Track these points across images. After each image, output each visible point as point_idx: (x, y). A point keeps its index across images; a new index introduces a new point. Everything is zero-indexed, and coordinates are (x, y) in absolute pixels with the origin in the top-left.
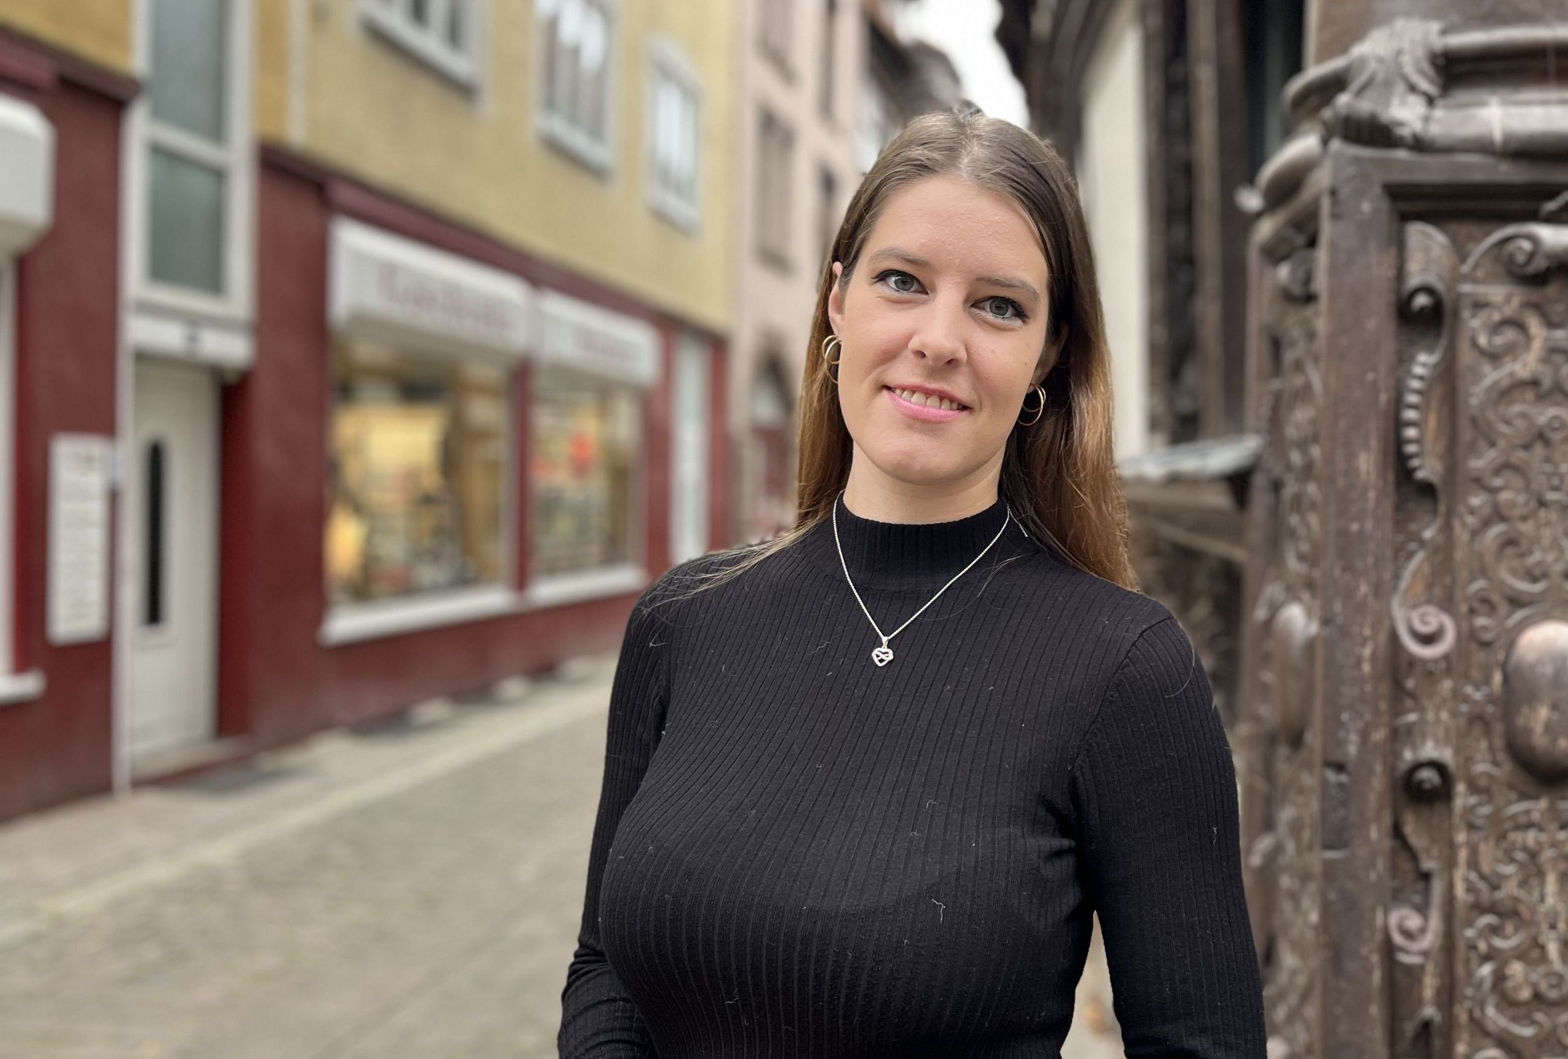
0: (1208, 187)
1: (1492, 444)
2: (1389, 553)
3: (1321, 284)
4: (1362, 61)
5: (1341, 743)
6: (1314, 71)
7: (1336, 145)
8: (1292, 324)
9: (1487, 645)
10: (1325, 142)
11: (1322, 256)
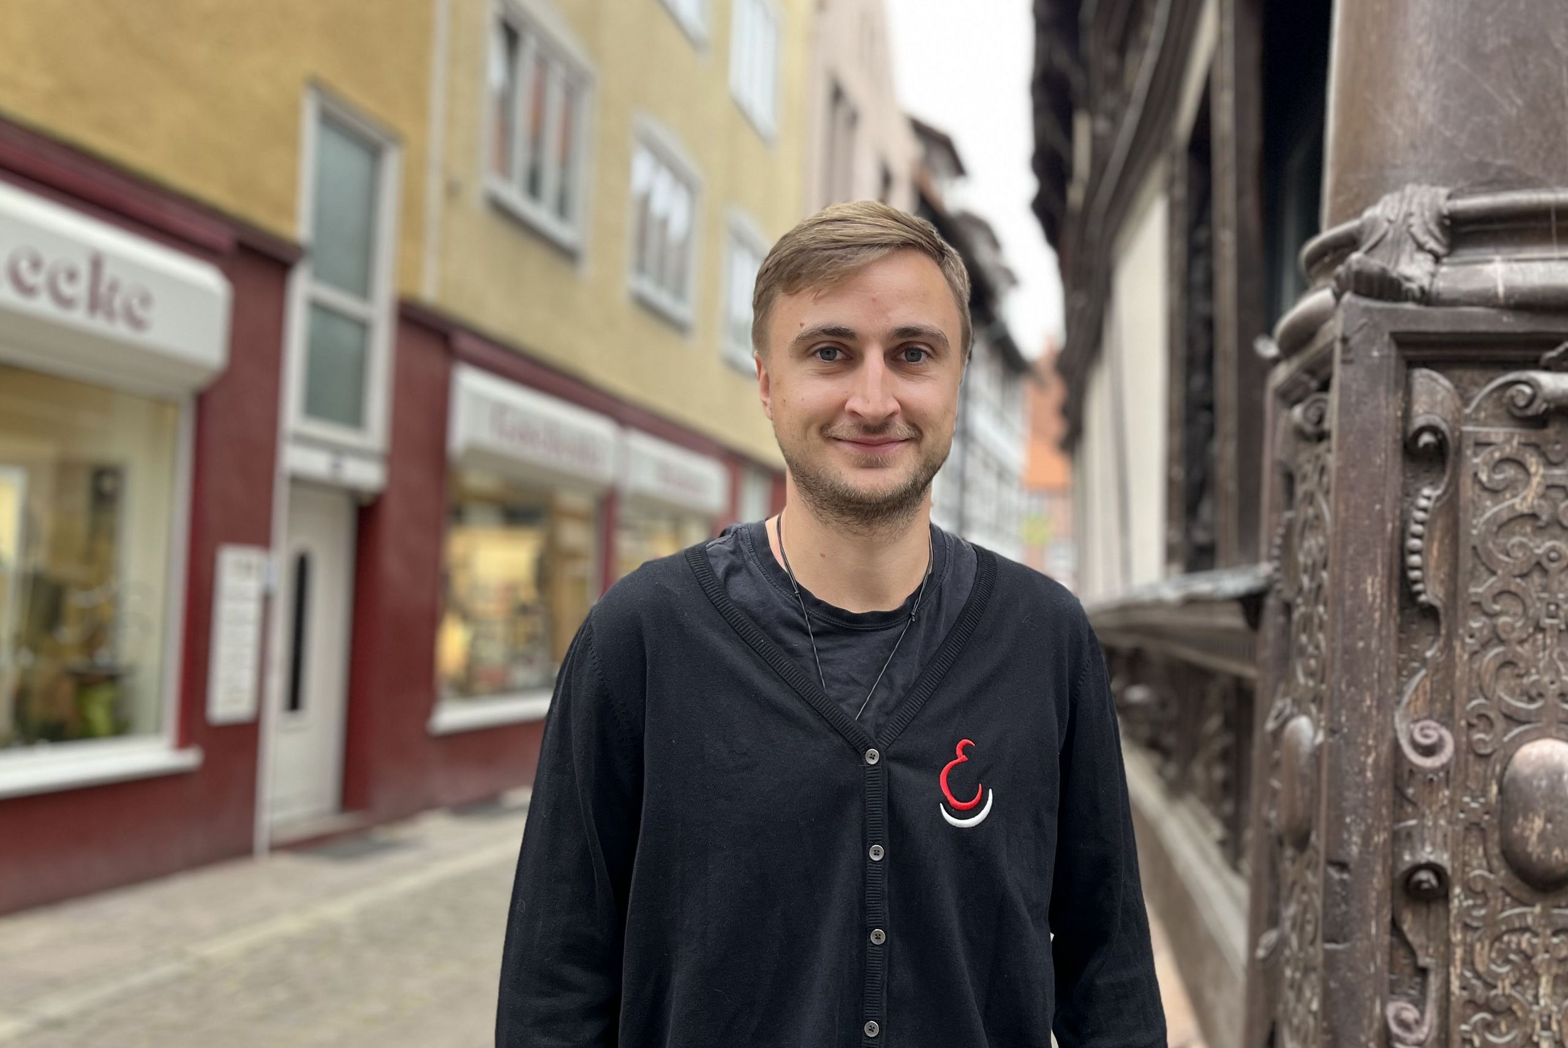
0: (1227, 339)
1: (1494, 573)
2: (1393, 670)
3: (1332, 423)
4: (1374, 223)
5: (1343, 844)
6: (1328, 233)
7: (1348, 297)
8: (1305, 460)
9: (1486, 757)
10: (1338, 296)
11: (1333, 397)
